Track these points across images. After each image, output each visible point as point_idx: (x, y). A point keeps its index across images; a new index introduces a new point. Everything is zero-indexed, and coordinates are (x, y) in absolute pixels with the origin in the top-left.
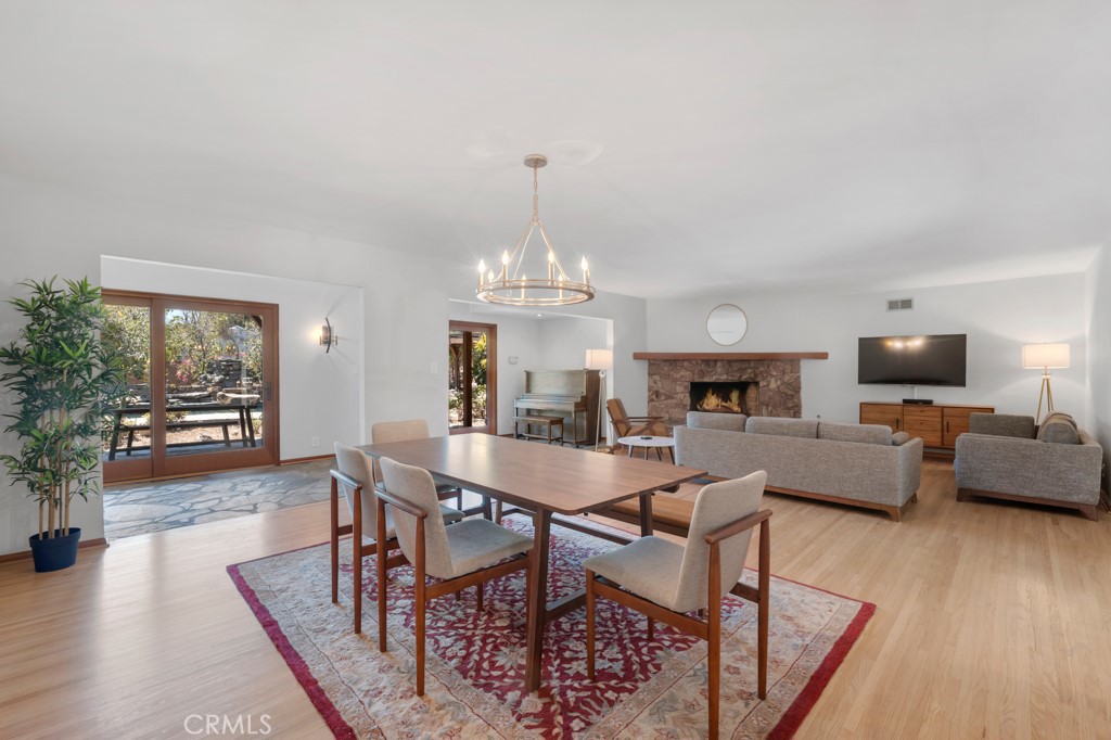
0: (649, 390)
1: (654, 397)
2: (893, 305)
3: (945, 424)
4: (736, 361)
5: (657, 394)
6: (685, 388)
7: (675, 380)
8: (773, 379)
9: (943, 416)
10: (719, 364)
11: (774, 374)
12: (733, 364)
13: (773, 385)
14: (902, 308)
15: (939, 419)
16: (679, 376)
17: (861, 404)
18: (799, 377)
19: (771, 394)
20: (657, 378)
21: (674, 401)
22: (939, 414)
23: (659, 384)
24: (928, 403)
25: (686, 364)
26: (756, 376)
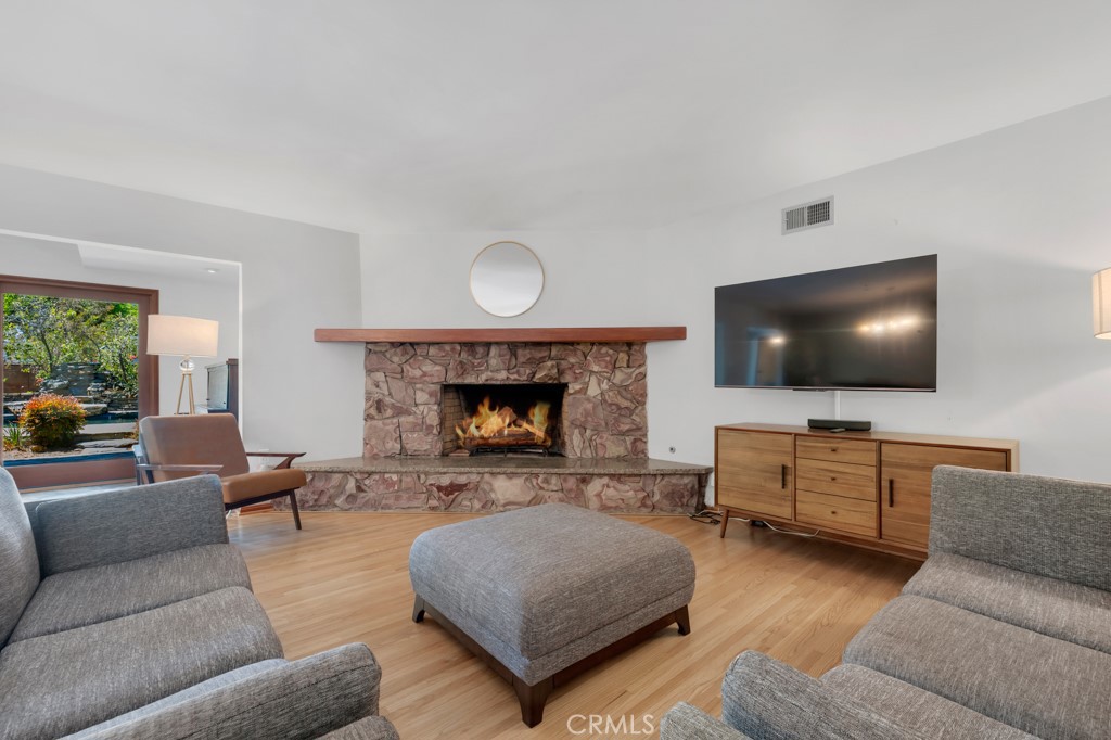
0: (368, 399)
1: (373, 411)
2: (793, 220)
3: (885, 484)
4: (526, 344)
5: (379, 406)
6: (431, 394)
7: (412, 382)
8: (593, 379)
9: (880, 463)
10: (494, 351)
11: (596, 368)
12: (520, 352)
13: (593, 390)
14: (811, 222)
15: (872, 472)
16: (418, 373)
17: (717, 429)
18: (644, 376)
19: (589, 406)
20: (380, 376)
21: (411, 419)
22: (872, 458)
23: (384, 386)
24: (859, 429)
25: (433, 351)
26: (561, 372)
